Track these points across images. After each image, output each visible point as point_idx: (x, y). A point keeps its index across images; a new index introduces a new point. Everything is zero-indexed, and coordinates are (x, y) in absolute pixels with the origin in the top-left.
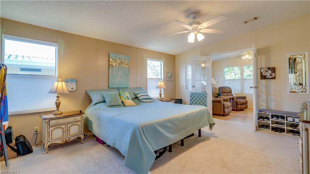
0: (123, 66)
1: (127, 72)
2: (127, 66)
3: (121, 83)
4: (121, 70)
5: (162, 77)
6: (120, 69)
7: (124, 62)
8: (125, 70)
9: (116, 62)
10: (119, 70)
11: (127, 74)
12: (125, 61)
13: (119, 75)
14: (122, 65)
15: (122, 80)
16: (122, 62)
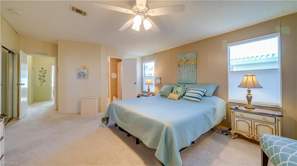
0: (189, 63)
1: (193, 69)
2: (194, 62)
3: (187, 79)
4: (187, 68)
5: (279, 68)
6: (186, 66)
7: (189, 59)
8: (191, 66)
9: (182, 62)
10: (185, 68)
11: (193, 70)
12: (191, 58)
13: (185, 72)
14: (187, 63)
15: (188, 76)
16: (188, 60)
